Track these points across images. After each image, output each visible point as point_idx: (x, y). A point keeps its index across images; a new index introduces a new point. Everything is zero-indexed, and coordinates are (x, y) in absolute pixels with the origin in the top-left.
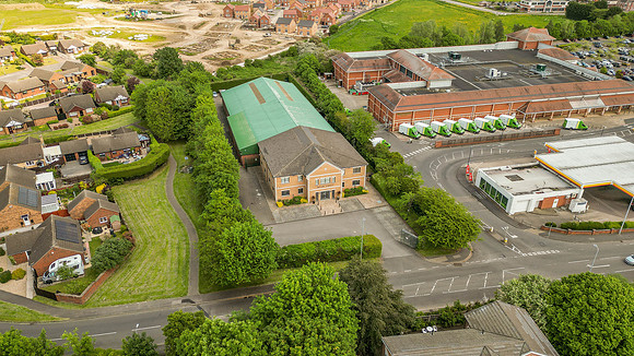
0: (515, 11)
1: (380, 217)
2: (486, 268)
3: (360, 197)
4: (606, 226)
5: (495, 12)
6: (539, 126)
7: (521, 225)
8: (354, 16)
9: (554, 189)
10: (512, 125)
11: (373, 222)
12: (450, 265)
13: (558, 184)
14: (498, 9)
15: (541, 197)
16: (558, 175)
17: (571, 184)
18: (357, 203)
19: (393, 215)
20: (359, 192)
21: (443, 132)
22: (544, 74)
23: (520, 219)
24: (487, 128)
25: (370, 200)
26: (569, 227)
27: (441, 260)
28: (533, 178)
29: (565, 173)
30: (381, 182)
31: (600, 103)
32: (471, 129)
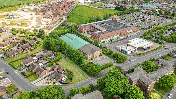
0: (104, 8)
1: (108, 59)
2: (129, 64)
3: (102, 56)
4: (142, 54)
5: (101, 9)
6: (124, 37)
7: (130, 56)
8: (69, 12)
9: (133, 49)
10: (119, 37)
11: (108, 60)
12: (124, 64)
13: (133, 48)
14: (101, 8)
15: (132, 51)
16: (132, 46)
17: (135, 48)
18: (103, 57)
19: (110, 58)
20: (101, 55)
21: (109, 41)
22: (121, 26)
23: (130, 55)
24: (116, 39)
25: (104, 56)
26: (137, 55)
27: (122, 64)
28: (129, 48)
29: (133, 46)
30: (105, 53)
31: (132, 31)
32: (113, 39)
